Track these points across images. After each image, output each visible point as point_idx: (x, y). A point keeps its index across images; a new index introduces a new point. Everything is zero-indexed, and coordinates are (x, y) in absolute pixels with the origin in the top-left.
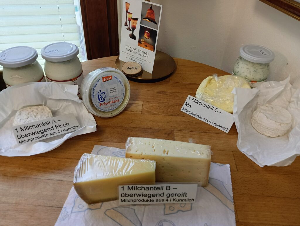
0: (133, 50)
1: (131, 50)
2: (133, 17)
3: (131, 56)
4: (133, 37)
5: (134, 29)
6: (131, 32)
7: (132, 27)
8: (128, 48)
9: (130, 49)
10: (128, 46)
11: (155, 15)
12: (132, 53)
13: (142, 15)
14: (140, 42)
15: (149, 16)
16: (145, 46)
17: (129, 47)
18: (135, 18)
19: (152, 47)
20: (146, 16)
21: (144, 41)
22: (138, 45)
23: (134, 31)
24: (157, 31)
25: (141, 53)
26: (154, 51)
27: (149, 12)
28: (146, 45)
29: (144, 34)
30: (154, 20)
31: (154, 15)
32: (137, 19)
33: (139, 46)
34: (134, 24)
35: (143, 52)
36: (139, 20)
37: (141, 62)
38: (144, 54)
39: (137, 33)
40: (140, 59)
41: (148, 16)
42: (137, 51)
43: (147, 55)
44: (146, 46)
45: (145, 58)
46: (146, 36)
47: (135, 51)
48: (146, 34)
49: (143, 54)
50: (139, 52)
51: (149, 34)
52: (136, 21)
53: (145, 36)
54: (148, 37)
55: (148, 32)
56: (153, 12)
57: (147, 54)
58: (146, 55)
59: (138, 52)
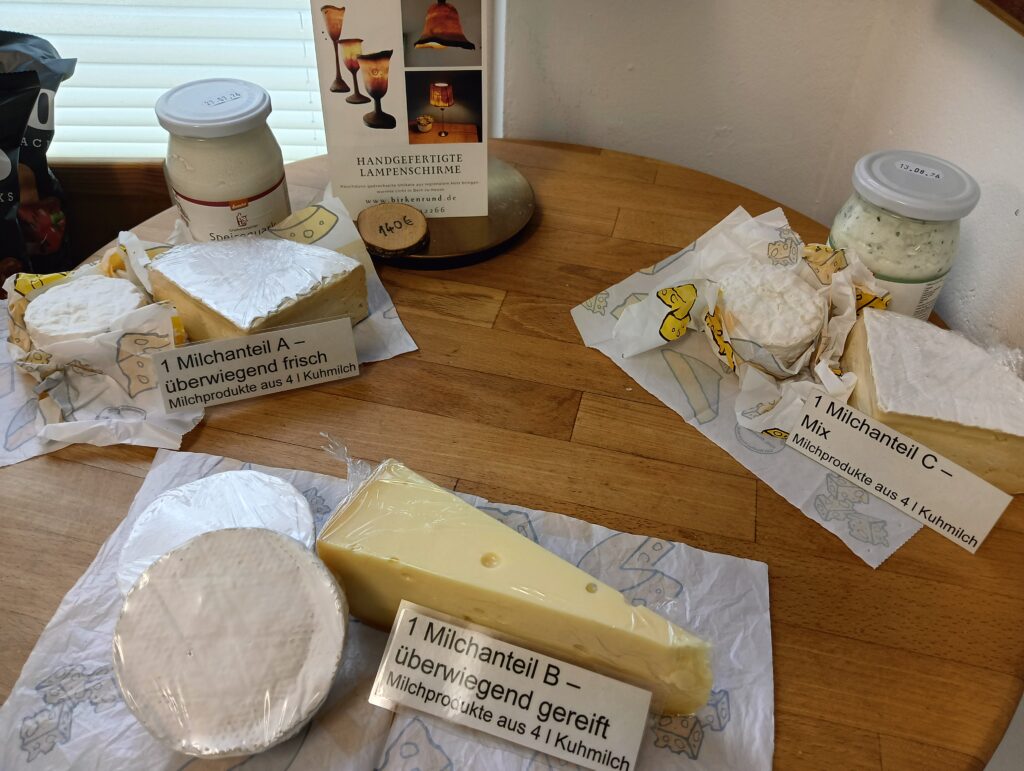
0: (392, 166)
1: (384, 167)
2: (366, 53)
3: (388, 189)
4: (381, 120)
5: (379, 90)
6: (370, 107)
7: (370, 88)
8: (371, 166)
9: (380, 167)
10: (366, 161)
11: (461, 21)
12: (390, 179)
13: (406, 36)
14: (414, 129)
15: (438, 30)
16: (440, 134)
17: (374, 161)
18: (379, 51)
19: (473, 128)
20: (425, 32)
21: (431, 119)
22: (411, 142)
23: (382, 100)
24: (480, 72)
25: (426, 165)
26: (480, 140)
27: (435, 14)
28: (445, 129)
29: (427, 97)
30: (463, 37)
31: (456, 20)
32: (387, 55)
33: (412, 146)
34: (379, 75)
35: (436, 159)
36: (398, 57)
37: (436, 195)
38: (442, 165)
39: (395, 102)
40: (428, 187)
41: (431, 31)
42: (408, 165)
43: (456, 163)
44: (446, 134)
45: (449, 177)
46: (436, 100)
47: (403, 166)
48: (436, 95)
49: (436, 164)
50: (422, 165)
51: (450, 91)
52: (383, 63)
53: (432, 102)
54: (447, 101)
55: (446, 85)
56: (453, 10)
57: (455, 158)
58: (449, 164)
59: (414, 165)
